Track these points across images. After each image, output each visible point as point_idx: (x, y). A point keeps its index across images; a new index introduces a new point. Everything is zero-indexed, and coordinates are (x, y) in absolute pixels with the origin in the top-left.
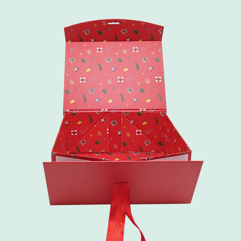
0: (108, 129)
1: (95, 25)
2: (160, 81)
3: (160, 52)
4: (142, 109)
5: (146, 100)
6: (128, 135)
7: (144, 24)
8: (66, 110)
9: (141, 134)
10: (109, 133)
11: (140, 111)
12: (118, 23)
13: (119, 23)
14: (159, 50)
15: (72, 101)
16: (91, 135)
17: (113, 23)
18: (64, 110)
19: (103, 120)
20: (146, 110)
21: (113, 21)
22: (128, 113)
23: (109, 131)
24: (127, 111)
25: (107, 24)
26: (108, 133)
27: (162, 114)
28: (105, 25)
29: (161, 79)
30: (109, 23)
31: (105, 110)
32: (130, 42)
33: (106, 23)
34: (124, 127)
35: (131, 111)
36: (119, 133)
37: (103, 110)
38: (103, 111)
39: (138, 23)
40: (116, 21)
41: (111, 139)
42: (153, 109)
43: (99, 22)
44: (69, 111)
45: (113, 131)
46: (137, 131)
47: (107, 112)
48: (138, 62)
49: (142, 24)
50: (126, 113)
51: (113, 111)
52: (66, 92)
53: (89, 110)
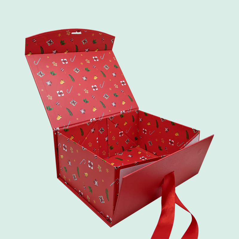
0: (97, 138)
1: (60, 35)
2: (125, 84)
3: (115, 60)
4: (122, 111)
6: (114, 138)
7: (101, 34)
8: (56, 129)
9: (123, 135)
11: (121, 113)
12: (80, 33)
14: (114, 58)
15: (59, 118)
17: (77, 33)
18: (53, 129)
19: (92, 130)
20: (125, 111)
21: (76, 31)
22: (113, 118)
23: (98, 140)
24: (112, 116)
26: (97, 142)
27: (137, 111)
28: (69, 35)
30: (72, 33)
31: (94, 119)
33: (70, 33)
34: (111, 132)
35: (115, 115)
36: (106, 139)
40: (78, 30)
41: (101, 147)
43: (63, 32)
44: (59, 129)
45: (102, 138)
46: (120, 133)
47: (95, 121)
49: (99, 34)
50: (112, 118)
51: (101, 119)
52: (48, 110)
53: (79, 123)
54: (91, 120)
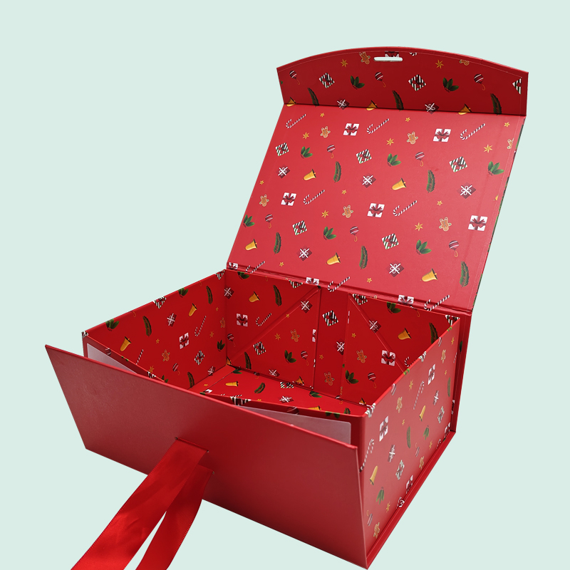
0: (314, 331)
1: (344, 63)
2: (482, 229)
3: (509, 147)
4: (403, 296)
5: (423, 276)
6: (362, 358)
7: (467, 63)
8: (232, 264)
9: (393, 364)
10: (317, 340)
11: (399, 300)
12: (398, 59)
13: (401, 59)
14: (510, 141)
15: (251, 247)
16: (278, 337)
17: (387, 58)
18: (228, 263)
19: (305, 306)
20: (415, 300)
21: (386, 53)
22: (363, 299)
23: (317, 335)
24: (364, 296)
25: (372, 59)
26: (314, 340)
27: (451, 319)
29: (484, 224)
30: (377, 59)
31: (315, 280)
32: (434, 113)
33: (369, 57)
34: (354, 335)
35: (376, 297)
36: (341, 347)
37: (310, 279)
38: (309, 281)
39: (452, 60)
40: (392, 51)
41: (321, 357)
42: (434, 304)
45: (328, 337)
46: (384, 352)
47: (319, 287)
48: (437, 170)
49: (461, 62)
50: (360, 297)
51: (332, 287)
52: (245, 223)
53: (278, 274)
54: (307, 280)
